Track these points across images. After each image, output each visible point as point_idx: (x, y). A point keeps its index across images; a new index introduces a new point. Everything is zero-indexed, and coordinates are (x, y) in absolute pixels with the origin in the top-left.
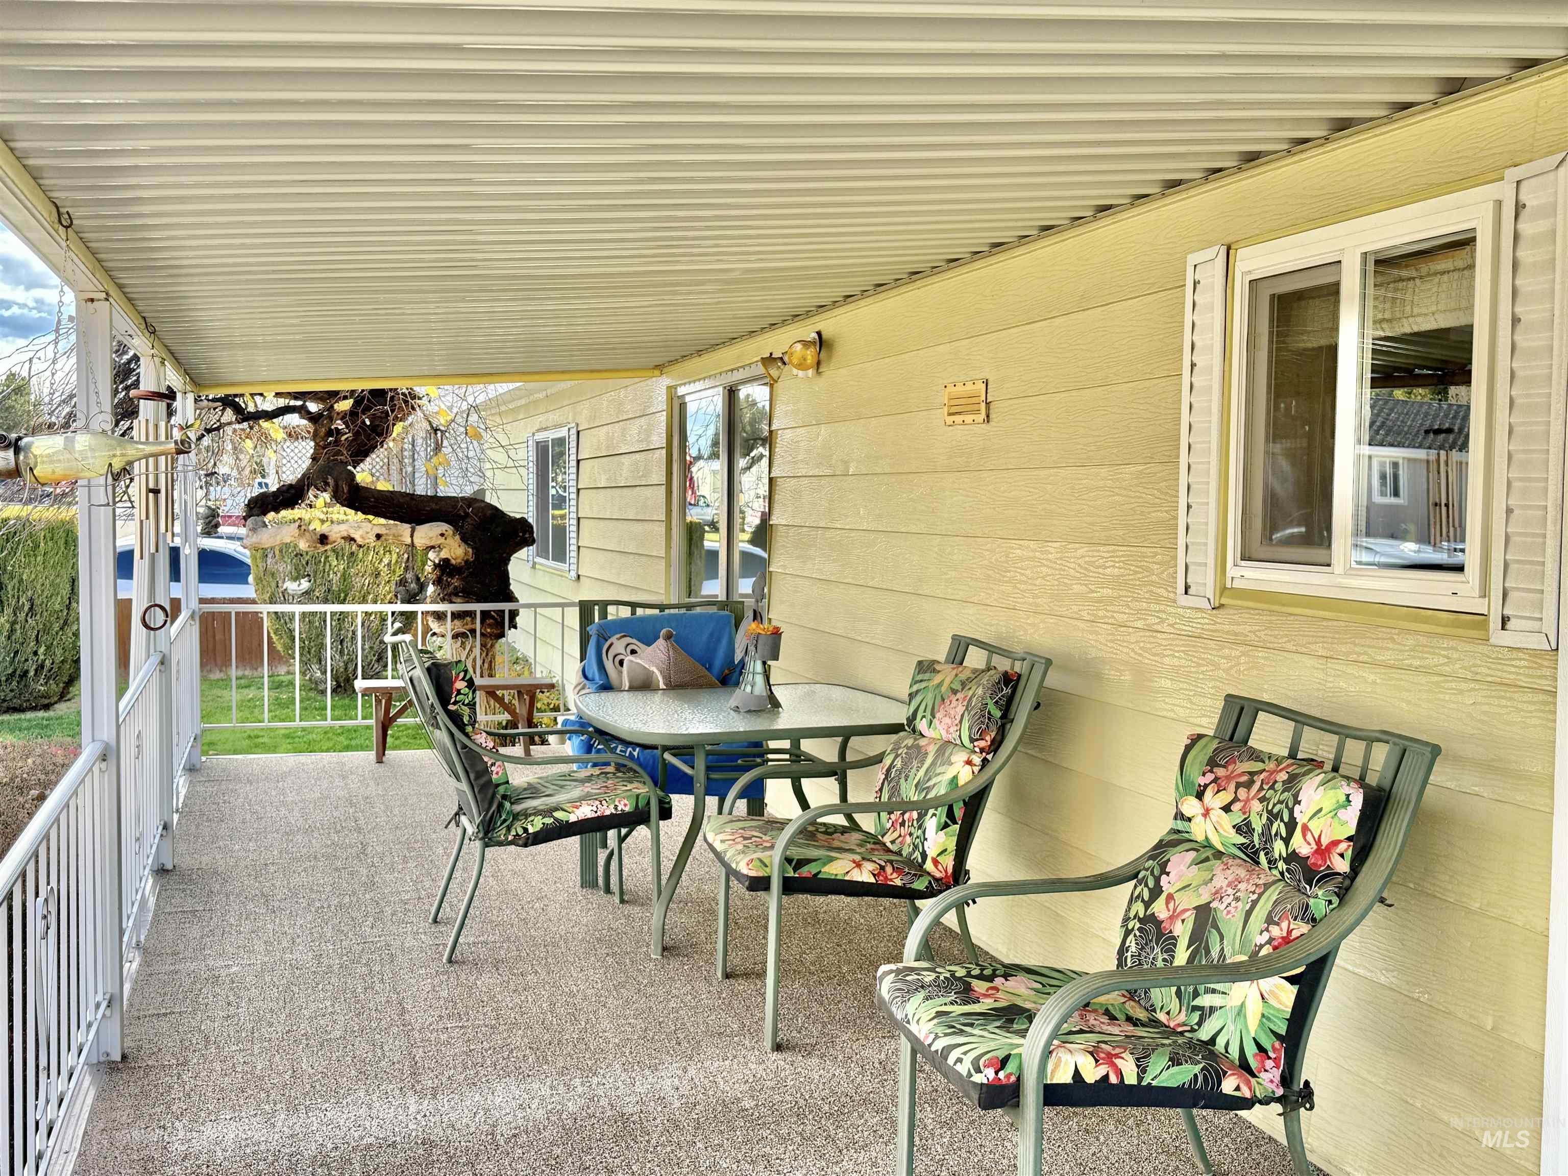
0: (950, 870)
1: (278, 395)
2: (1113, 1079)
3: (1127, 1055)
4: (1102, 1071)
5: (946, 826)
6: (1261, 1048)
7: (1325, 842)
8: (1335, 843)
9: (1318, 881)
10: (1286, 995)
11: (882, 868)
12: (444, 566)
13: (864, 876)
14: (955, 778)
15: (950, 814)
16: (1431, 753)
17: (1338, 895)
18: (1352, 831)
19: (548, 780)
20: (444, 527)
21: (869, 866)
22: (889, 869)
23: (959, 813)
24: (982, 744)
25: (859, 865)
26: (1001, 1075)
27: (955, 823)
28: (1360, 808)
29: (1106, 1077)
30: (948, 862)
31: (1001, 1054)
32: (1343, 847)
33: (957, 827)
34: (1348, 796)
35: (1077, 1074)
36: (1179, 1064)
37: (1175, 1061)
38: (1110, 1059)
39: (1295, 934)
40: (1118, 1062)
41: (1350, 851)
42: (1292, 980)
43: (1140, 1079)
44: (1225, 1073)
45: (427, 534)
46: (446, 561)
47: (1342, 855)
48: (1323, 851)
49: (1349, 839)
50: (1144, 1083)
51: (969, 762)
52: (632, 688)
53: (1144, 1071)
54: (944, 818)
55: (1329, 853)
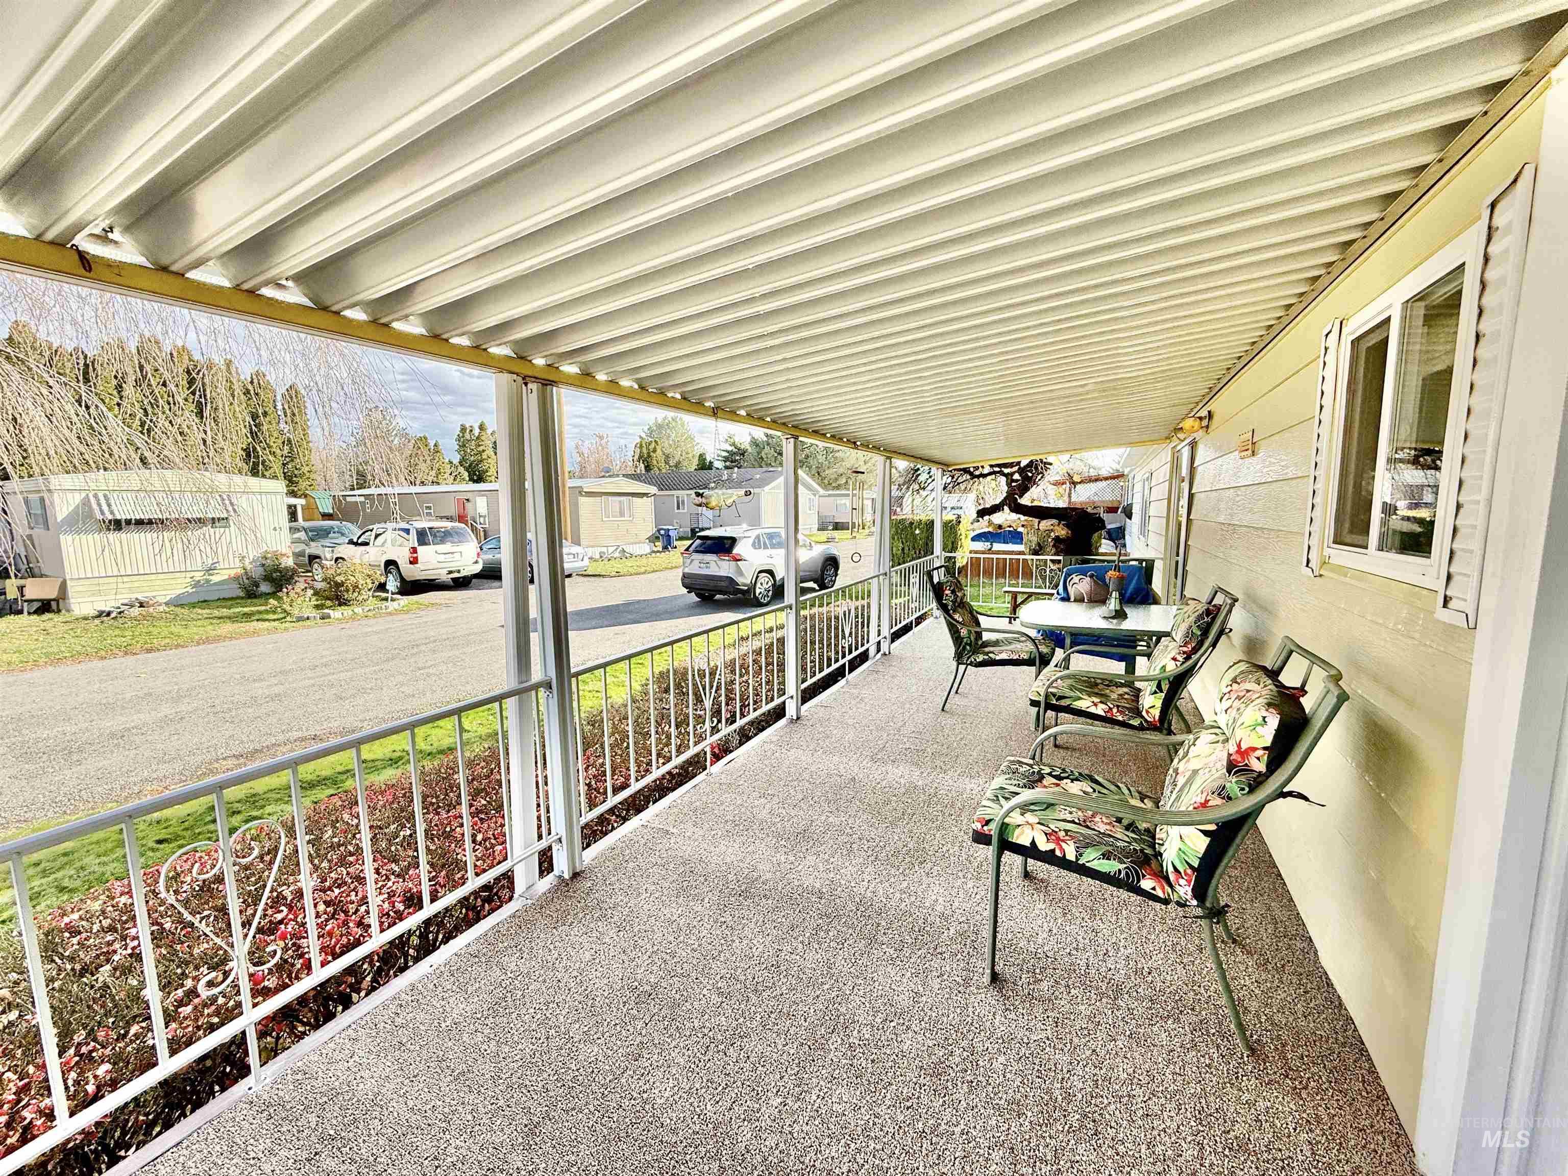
0: (1157, 718)
1: (991, 466)
2: (1058, 853)
3: (1071, 843)
4: (1051, 846)
5: (1155, 692)
6: (1176, 870)
7: (1244, 746)
8: (1254, 749)
9: (1236, 773)
10: (1201, 844)
11: (1110, 709)
12: (1057, 539)
13: (1100, 710)
14: (1164, 667)
15: (1159, 686)
16: (1338, 697)
17: (1250, 786)
18: (1268, 743)
19: (1006, 639)
20: (1055, 521)
21: (1104, 706)
22: (1115, 710)
23: (1165, 686)
24: (1185, 649)
25: (1095, 705)
26: (985, 828)
27: (1161, 691)
28: (1276, 727)
29: (1053, 851)
30: (1156, 713)
31: (987, 818)
32: (1259, 753)
33: (1163, 695)
34: (1264, 718)
35: (1033, 843)
36: (1109, 859)
37: (1106, 856)
38: (1058, 840)
39: (1210, 804)
40: (1064, 845)
41: (1266, 757)
42: (1206, 833)
43: (1077, 859)
44: (1144, 876)
45: (1046, 524)
46: (1057, 537)
47: (1258, 759)
48: (1244, 753)
49: (1265, 748)
50: (1080, 862)
51: (1174, 659)
52: (1075, 601)
53: (1081, 855)
54: (1154, 688)
55: (1248, 755)
